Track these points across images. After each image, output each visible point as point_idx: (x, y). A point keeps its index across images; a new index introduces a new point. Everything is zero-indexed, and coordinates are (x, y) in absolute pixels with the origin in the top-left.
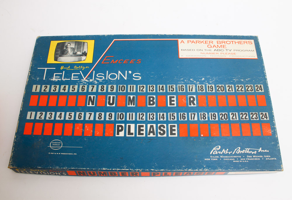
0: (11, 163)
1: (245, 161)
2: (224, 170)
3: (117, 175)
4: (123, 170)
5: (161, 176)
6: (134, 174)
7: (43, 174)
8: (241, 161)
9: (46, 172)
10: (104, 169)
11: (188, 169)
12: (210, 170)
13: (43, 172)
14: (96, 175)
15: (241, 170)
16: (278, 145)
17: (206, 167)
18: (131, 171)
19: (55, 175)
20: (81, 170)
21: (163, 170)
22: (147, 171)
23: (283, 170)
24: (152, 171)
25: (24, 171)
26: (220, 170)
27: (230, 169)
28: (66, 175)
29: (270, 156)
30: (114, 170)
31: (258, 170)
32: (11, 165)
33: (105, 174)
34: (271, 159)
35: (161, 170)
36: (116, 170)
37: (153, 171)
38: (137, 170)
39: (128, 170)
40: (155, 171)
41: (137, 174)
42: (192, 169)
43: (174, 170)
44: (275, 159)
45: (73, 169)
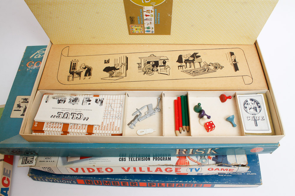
0: (31, 171)
1: (229, 175)
2: (210, 183)
3: (119, 185)
4: (124, 180)
5: (157, 186)
6: (134, 184)
7: (56, 182)
8: (225, 175)
9: (59, 180)
10: (108, 179)
11: (179, 181)
12: (198, 182)
13: (56, 180)
14: (101, 184)
15: (225, 183)
16: (258, 162)
17: (195, 180)
18: (131, 181)
19: (67, 183)
20: (89, 179)
21: (157, 181)
22: (144, 181)
23: (262, 184)
24: (148, 181)
25: (41, 179)
26: (207, 182)
27: (216, 182)
28: (75, 184)
29: (250, 172)
30: (116, 180)
31: (240, 183)
32: (31, 173)
33: (109, 183)
34: (251, 174)
35: (156, 181)
36: (118, 180)
37: (150, 181)
38: (136, 180)
39: (128, 180)
40: (151, 182)
41: (136, 184)
42: (182, 181)
43: (167, 181)
44: (256, 174)
45: (82, 178)
